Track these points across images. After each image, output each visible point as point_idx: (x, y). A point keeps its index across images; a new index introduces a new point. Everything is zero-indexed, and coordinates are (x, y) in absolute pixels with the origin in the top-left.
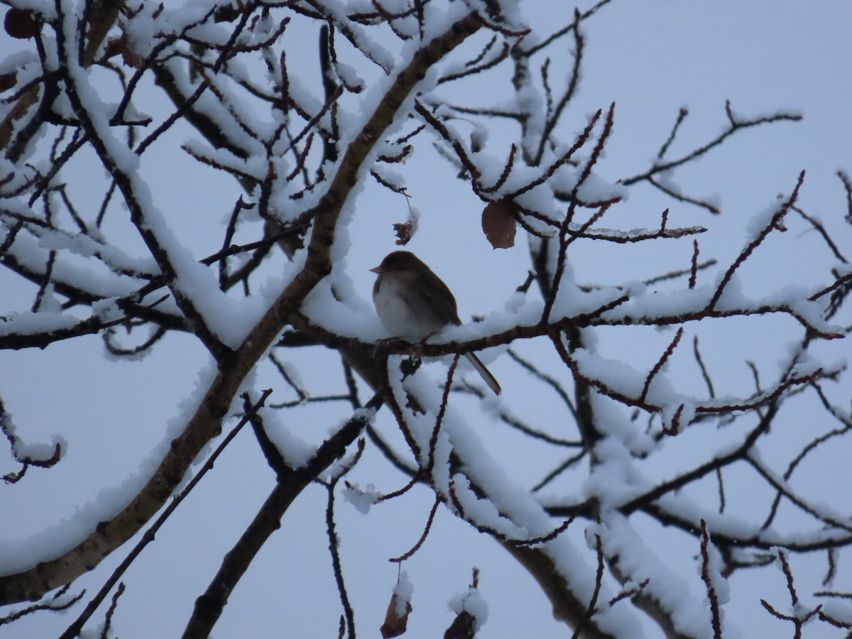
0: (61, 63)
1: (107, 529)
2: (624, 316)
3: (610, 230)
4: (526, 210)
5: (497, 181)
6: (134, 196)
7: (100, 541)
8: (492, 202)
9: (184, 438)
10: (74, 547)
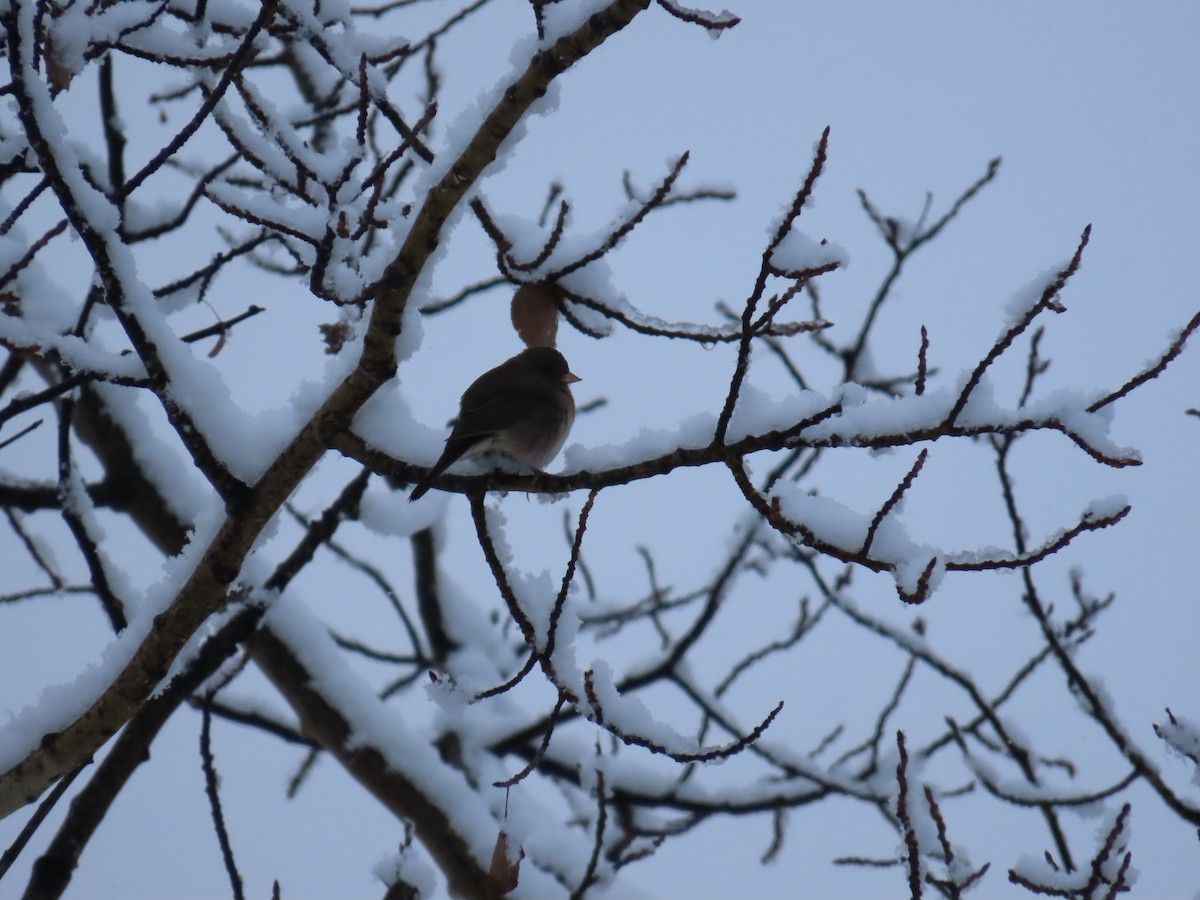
0: (14, 75)
1: (58, 744)
2: (830, 435)
3: (694, 325)
4: (576, 296)
5: (538, 255)
6: (111, 265)
7: (47, 761)
8: (525, 285)
9: (174, 613)
10: (7, 770)
